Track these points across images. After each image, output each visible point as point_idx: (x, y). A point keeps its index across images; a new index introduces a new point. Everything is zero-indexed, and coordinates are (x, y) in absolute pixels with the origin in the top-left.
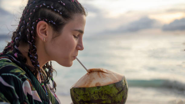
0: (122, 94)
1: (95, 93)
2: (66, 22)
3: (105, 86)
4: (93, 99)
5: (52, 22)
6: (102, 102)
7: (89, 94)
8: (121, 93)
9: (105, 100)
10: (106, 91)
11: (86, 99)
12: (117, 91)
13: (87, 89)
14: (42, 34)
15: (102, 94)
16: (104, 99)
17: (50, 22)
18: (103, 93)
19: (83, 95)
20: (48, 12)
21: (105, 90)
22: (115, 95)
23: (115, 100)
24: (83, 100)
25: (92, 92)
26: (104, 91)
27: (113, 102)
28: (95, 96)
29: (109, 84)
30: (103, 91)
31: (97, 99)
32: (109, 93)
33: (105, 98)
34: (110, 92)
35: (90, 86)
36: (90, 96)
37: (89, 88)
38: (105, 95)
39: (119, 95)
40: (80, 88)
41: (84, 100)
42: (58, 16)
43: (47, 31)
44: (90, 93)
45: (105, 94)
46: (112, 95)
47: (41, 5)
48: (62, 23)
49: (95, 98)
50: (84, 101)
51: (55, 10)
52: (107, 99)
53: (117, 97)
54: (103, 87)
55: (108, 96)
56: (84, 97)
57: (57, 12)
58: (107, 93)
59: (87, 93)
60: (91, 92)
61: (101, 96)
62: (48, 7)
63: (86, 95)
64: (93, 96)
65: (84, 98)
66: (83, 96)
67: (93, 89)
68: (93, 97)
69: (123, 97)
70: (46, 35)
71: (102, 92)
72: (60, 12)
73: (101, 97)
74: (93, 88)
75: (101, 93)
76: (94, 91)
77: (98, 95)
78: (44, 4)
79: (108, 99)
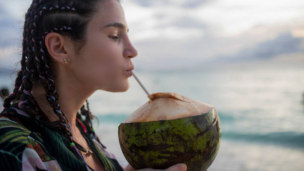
0: (207, 138)
1: (155, 132)
2: (87, 19)
3: (175, 120)
4: (152, 143)
5: (65, 27)
6: (168, 149)
7: (145, 134)
8: (205, 135)
9: (173, 146)
10: (174, 130)
11: (140, 142)
12: (195, 131)
13: (142, 124)
14: (58, 54)
15: (168, 135)
16: (171, 143)
17: (62, 29)
18: (169, 133)
19: (136, 136)
20: (54, 16)
21: (174, 128)
22: (192, 138)
23: (192, 147)
24: (135, 145)
25: (150, 129)
26: (172, 129)
27: (187, 151)
28: (156, 138)
29: (181, 117)
30: (170, 129)
31: (158, 143)
32: (181, 134)
33: (172, 141)
34: (183, 131)
35: (148, 120)
36: (147, 137)
37: (146, 123)
38: (173, 137)
39: (200, 138)
40: (131, 124)
41: (137, 145)
42: (71, 16)
43: (64, 47)
44: (147, 133)
45: (174, 135)
46: (186, 138)
47: (41, 12)
48: (81, 23)
49: (155, 141)
50: (137, 147)
51: (63, 8)
52: (177, 144)
53: (195, 143)
54: (170, 122)
55: (180, 138)
56: (138, 139)
57: (67, 11)
58: (177, 133)
59: (142, 131)
60: (148, 129)
61: (166, 138)
62: (51, 9)
63: (141, 135)
64: (153, 137)
65: (137, 141)
66: (136, 138)
67: (152, 125)
68: (152, 140)
69: (208, 143)
70: (66, 53)
71: (167, 130)
72: (71, 9)
73: (166, 140)
74: (152, 123)
75: (166, 133)
76: (153, 129)
77: (160, 136)
78: (44, 8)
79: (179, 144)
